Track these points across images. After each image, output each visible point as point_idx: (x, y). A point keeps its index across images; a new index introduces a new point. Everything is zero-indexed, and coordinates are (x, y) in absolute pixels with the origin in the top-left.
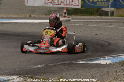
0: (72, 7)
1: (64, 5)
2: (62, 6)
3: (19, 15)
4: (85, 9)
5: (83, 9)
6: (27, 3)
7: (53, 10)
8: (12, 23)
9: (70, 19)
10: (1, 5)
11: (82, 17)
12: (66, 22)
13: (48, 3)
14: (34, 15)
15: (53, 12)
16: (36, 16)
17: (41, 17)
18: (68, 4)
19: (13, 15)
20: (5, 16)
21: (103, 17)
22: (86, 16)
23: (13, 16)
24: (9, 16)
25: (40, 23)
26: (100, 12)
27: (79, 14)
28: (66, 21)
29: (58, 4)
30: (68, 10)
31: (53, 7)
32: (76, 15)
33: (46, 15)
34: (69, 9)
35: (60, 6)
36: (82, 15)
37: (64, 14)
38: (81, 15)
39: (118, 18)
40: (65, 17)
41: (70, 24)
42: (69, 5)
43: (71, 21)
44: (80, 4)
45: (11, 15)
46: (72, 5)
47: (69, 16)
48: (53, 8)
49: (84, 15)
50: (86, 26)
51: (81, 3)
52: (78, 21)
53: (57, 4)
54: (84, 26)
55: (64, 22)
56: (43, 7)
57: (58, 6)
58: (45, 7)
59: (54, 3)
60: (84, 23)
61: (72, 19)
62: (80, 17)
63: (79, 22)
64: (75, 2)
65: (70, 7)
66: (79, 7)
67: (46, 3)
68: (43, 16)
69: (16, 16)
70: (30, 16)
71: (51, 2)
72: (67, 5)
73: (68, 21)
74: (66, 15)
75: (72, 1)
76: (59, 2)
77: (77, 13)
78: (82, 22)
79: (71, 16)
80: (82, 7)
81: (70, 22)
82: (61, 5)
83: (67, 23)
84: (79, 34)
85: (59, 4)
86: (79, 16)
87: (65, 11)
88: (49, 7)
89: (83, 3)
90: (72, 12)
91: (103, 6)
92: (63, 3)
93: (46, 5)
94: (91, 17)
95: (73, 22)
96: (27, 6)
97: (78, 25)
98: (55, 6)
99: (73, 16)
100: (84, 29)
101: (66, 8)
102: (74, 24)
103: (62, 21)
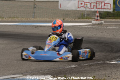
0: (105, 10)
1: (97, 8)
2: (95, 9)
3: (53, 19)
4: (117, 13)
5: (115, 13)
6: (61, 7)
7: (86, 13)
8: (46, 26)
9: (103, 22)
10: (36, 9)
11: (114, 20)
12: (98, 25)
13: (81, 7)
14: (68, 19)
15: (86, 15)
16: (70, 20)
17: (74, 20)
19: (47, 18)
20: (40, 20)
22: (118, 19)
23: (47, 20)
24: (43, 19)
25: (73, 26)
27: (111, 18)
28: (99, 24)
30: (100, 13)
32: (108, 18)
33: (79, 19)
34: (102, 13)
35: (93, 10)
37: (96, 18)
38: (113, 19)
40: (97, 20)
41: (103, 27)
42: (102, 9)
44: (112, 8)
45: (46, 19)
46: (104, 8)
47: (102, 20)
48: (86, 11)
49: (116, 19)
50: (118, 29)
51: (113, 6)
52: (110, 24)
53: (90, 7)
54: (116, 28)
55: (96, 25)
56: (76, 10)
57: (91, 10)
58: (78, 10)
59: (87, 7)
60: (116, 26)
61: (105, 22)
62: (113, 20)
63: (112, 25)
64: (107, 6)
65: (102, 10)
66: (111, 10)
67: (79, 7)
68: (76, 20)
69: (50, 20)
70: (64, 20)
71: (84, 6)
72: (99, 8)
73: (100, 24)
74: (99, 18)
75: (104, 5)
76: (92, 6)
77: (110, 17)
78: (114, 25)
79: (103, 19)
80: (114, 10)
81: (103, 25)
82: (93, 8)
83: (100, 26)
84: (111, 37)
85: (92, 7)
87: (98, 14)
88: (82, 11)
89: (115, 7)
90: (104, 15)
92: (95, 7)
93: (79, 9)
95: (105, 25)
96: (61, 10)
97: (110, 27)
98: (88, 9)
99: (105, 19)
100: (116, 32)
101: (99, 11)
102: (106, 27)
103: (95, 24)
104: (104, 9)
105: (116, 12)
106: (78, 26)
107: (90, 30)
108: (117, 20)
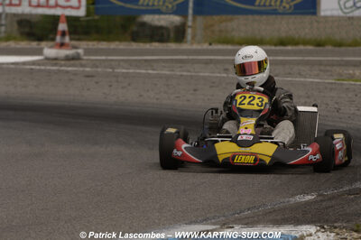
1: (30, 5)
4: (94, 20)
7: (3, 22)
9: (80, 51)
11: (104, 45)
12: (67, 62)
18: (45, 4)
21: (173, 46)
22: (117, 43)
26: (134, 28)
28: (68, 58)
29: (11, 4)
31: (4, 11)
35: (18, 10)
36: (104, 40)
37: (59, 38)
39: (220, 47)
40: (62, 45)
43: (82, 59)
44: (83, 3)
46: (57, 5)
49: (108, 40)
52: (103, 58)
66: (81, 13)
72: (39, 6)
73: (73, 59)
74: (67, 39)
82: (19, 5)
86: (95, 43)
87: (63, 27)
91: (159, 10)
94: (134, 46)
102: (111, 70)
103: (56, 59)
104: (58, 8)
105: (96, 17)
106: (12, 66)
107: (71, 80)
108: (113, 45)
